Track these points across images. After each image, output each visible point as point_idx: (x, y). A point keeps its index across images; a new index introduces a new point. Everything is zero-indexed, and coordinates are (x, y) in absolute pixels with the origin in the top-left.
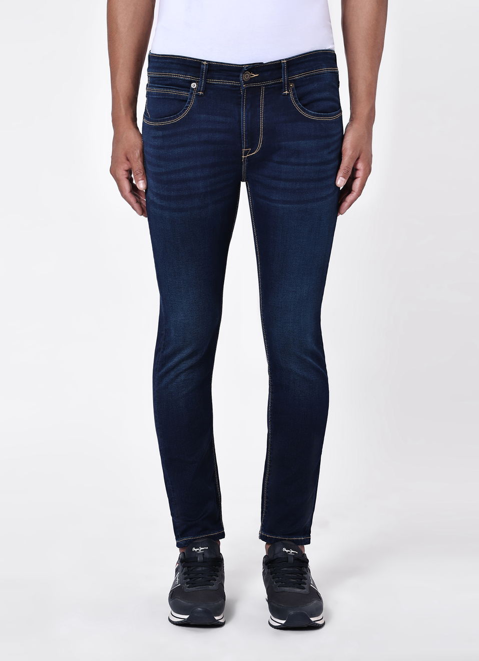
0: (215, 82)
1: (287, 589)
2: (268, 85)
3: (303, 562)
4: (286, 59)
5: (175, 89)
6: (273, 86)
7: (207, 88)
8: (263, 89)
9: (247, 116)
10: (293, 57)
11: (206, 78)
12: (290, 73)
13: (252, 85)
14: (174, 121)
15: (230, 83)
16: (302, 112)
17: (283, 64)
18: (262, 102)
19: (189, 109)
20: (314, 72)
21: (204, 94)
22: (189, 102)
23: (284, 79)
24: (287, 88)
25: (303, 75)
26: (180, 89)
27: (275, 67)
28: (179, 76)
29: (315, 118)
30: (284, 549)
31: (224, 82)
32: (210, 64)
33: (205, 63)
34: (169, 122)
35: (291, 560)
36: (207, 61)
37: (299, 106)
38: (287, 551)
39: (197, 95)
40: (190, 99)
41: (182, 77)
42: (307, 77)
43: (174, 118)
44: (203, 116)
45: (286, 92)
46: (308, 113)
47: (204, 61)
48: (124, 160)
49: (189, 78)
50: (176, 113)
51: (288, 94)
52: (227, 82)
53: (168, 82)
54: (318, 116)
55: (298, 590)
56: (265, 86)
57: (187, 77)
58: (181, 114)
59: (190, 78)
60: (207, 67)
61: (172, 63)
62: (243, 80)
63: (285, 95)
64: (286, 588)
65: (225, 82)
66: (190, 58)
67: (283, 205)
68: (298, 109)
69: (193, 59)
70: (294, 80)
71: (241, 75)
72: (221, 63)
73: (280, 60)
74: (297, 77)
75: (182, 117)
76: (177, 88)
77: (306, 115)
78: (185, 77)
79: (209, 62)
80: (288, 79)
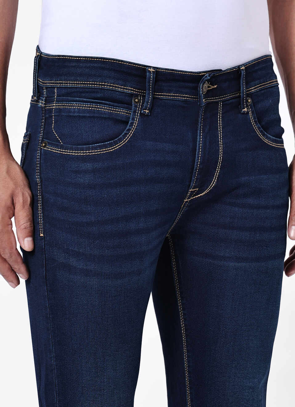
0: (165, 95)
2: (226, 100)
5: (109, 105)
6: (231, 101)
7: (154, 104)
8: (220, 105)
11: (154, 91)
13: (211, 100)
14: (111, 149)
15: (183, 97)
16: (262, 137)
17: (242, 71)
18: (220, 122)
19: (132, 132)
21: (150, 112)
22: (132, 124)
23: (243, 92)
24: (246, 104)
25: (259, 88)
26: (116, 104)
27: (233, 76)
28: (116, 87)
29: (274, 145)
31: (175, 96)
32: (157, 71)
33: (152, 70)
34: (104, 151)
36: (154, 68)
37: (259, 128)
39: (143, 115)
40: (133, 119)
41: (119, 88)
43: (111, 145)
45: (246, 110)
46: (267, 138)
49: (129, 90)
50: (113, 138)
51: (248, 113)
52: (179, 96)
53: (99, 95)
54: (276, 142)
56: (223, 101)
57: (127, 89)
58: (120, 140)
59: (131, 90)
60: (155, 76)
61: (103, 69)
62: (203, 93)
63: (244, 113)
65: (177, 96)
66: (130, 63)
67: (237, 264)
68: (257, 131)
69: (134, 64)
70: (251, 94)
71: (201, 86)
72: (173, 70)
74: (253, 90)
75: (122, 143)
76: (111, 103)
77: (266, 141)
78: (124, 89)
79: (157, 68)
80: (246, 92)
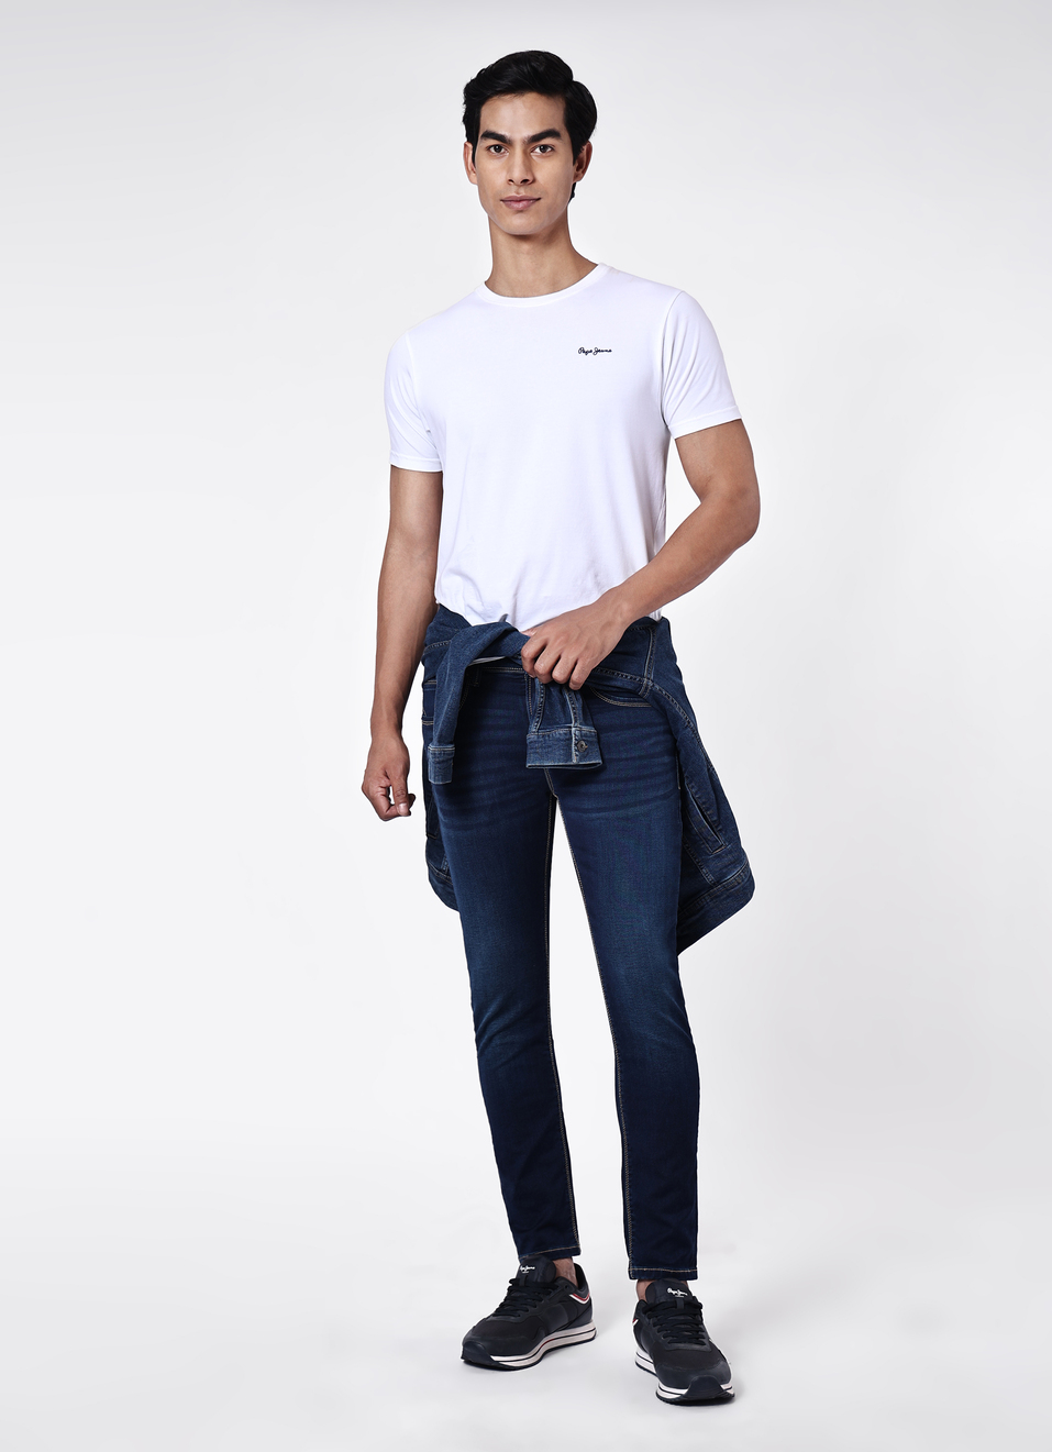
1: (682, 1346)
3: (694, 1307)
30: (670, 1290)
35: (681, 1305)
38: (674, 1292)
48: (381, 774)
55: (697, 1347)
64: (680, 1345)
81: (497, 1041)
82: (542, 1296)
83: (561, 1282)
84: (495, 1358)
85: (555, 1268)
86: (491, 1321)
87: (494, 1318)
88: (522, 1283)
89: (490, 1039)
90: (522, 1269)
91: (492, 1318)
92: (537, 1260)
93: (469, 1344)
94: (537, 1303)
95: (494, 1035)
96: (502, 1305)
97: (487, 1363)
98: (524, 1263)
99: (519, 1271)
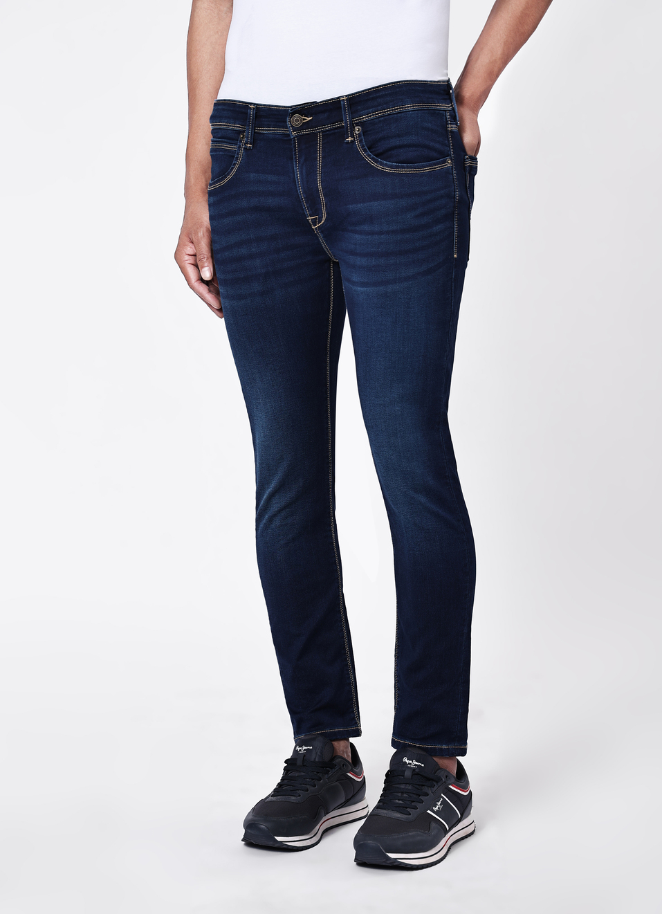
0: (265, 130)
2: (326, 131)
4: (346, 96)
6: (332, 131)
7: (256, 138)
8: (320, 137)
9: (301, 173)
10: (359, 92)
11: (254, 126)
12: (353, 113)
13: (304, 132)
14: (222, 183)
16: (373, 164)
17: (342, 102)
18: (320, 154)
19: (237, 166)
20: (391, 111)
21: (253, 147)
22: (237, 158)
23: (346, 123)
24: (351, 134)
25: (374, 115)
27: (332, 106)
28: (228, 126)
29: (393, 171)
30: (405, 759)
31: (274, 130)
32: (258, 107)
33: (252, 106)
36: (255, 104)
37: (369, 156)
38: (408, 762)
39: (245, 149)
40: (238, 154)
41: (231, 126)
42: (379, 117)
43: (222, 179)
44: (252, 176)
45: (350, 139)
47: (251, 104)
50: (225, 173)
51: (353, 142)
53: (220, 134)
54: (397, 167)
56: (323, 132)
58: (229, 174)
59: (238, 127)
60: (254, 111)
62: (292, 126)
63: (348, 143)
68: (368, 159)
70: (361, 122)
71: (288, 119)
72: (269, 106)
73: (339, 98)
74: (365, 118)
75: (229, 177)
76: (228, 141)
77: (380, 167)
78: (235, 127)
79: (257, 104)
80: (351, 121)
81: (277, 522)
82: (320, 775)
83: (338, 760)
84: (279, 839)
85: (333, 749)
86: (271, 802)
87: (274, 799)
88: (299, 762)
89: (271, 520)
90: (298, 748)
91: (270, 798)
92: (314, 739)
93: (250, 825)
94: (316, 782)
95: (275, 515)
96: (279, 785)
97: (270, 844)
98: (299, 742)
99: (295, 751)
